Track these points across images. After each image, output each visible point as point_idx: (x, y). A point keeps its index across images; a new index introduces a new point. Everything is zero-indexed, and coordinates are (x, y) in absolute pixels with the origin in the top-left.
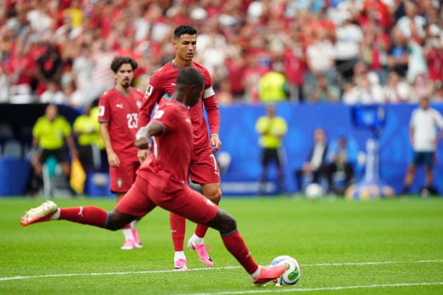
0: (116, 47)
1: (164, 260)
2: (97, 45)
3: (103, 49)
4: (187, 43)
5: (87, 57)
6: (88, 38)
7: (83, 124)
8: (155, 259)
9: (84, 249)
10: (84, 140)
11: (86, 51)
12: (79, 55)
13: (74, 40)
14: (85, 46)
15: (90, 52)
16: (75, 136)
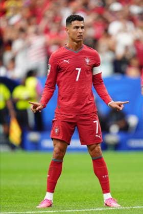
0: (47, 31)
1: (85, 201)
2: (31, 29)
3: (37, 33)
4: (77, 27)
5: (24, 39)
6: (23, 24)
7: (20, 92)
8: (78, 201)
9: (21, 193)
10: (21, 105)
11: (23, 35)
12: (17, 38)
13: (13, 26)
14: (22, 30)
15: (26, 35)
16: (14, 102)
